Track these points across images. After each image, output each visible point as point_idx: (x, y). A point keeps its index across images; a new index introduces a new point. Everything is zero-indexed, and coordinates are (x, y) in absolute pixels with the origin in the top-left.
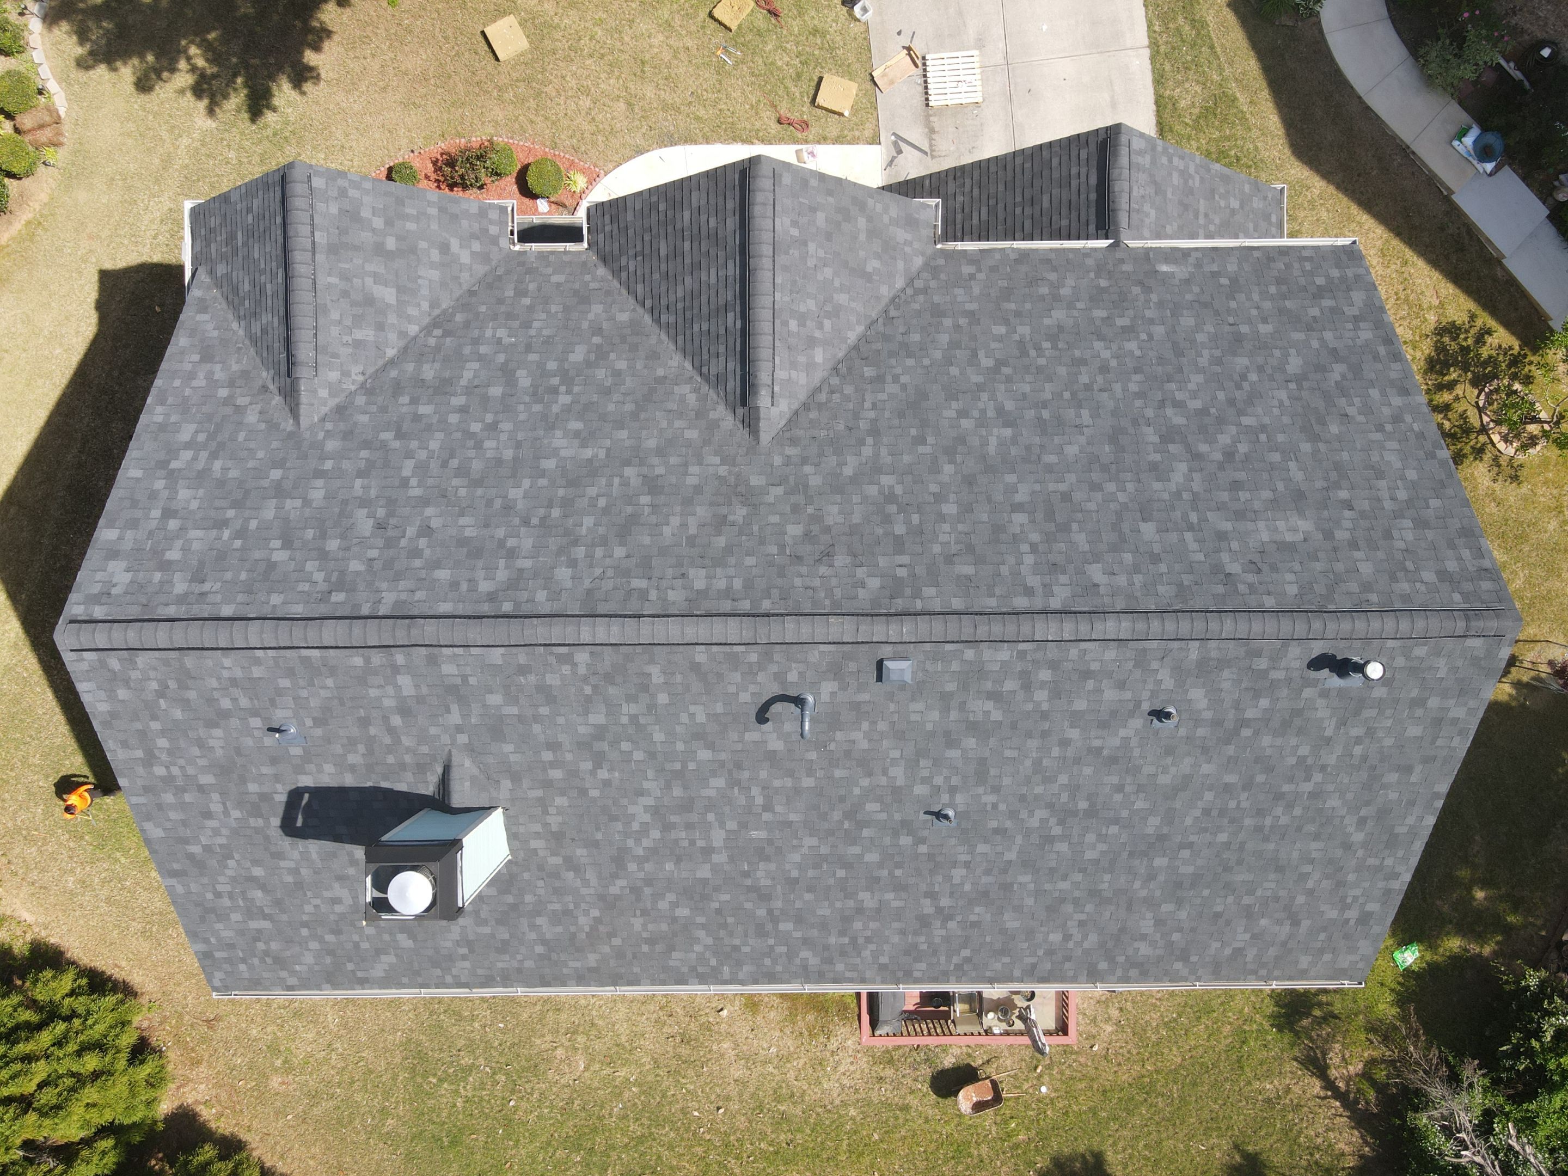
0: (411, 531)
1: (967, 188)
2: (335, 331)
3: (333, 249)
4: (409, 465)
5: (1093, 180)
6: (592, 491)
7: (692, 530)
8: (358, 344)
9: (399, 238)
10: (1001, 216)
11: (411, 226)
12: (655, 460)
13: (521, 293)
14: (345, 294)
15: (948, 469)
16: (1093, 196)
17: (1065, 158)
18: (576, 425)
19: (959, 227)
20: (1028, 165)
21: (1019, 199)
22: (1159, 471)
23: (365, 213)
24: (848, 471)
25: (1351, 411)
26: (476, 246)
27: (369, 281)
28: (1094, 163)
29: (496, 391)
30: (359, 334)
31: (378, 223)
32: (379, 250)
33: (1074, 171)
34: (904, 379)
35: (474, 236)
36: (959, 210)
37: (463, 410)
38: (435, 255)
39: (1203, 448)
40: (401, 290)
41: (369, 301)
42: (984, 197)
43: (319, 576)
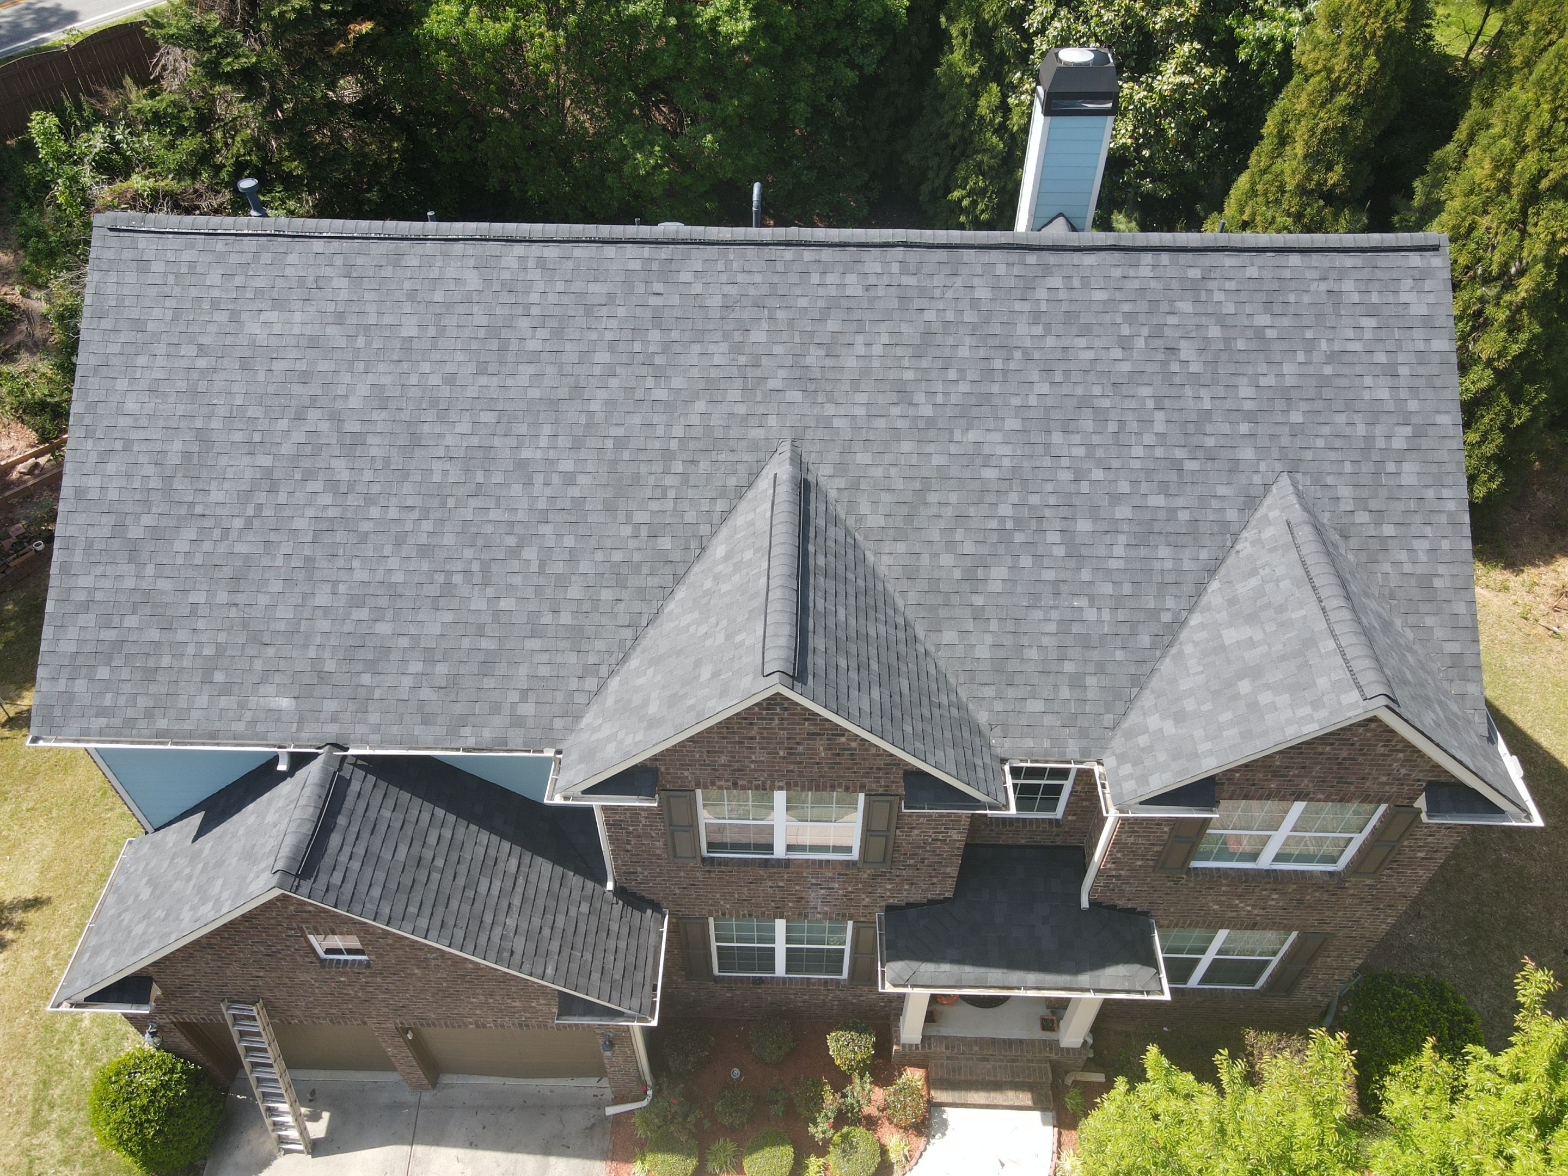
0: (1140, 343)
1: (498, 931)
2: (1281, 570)
3: (1310, 642)
4: (1159, 427)
5: (335, 840)
6: (964, 387)
7: (859, 339)
8: (1254, 572)
9: (1236, 697)
10: (463, 869)
11: (1226, 717)
12: (900, 423)
13: (1077, 682)
14: (1281, 609)
15: (595, 406)
16: (342, 821)
17: (363, 888)
18: (989, 474)
19: (519, 889)
20: (413, 910)
21: (436, 876)
22: (380, 398)
23: (1284, 699)
24: (700, 406)
25: (150, 470)
26: (1143, 740)
27: (1258, 636)
28: (327, 861)
29: (1084, 525)
30: (1254, 582)
31: (1265, 698)
32: (1254, 672)
33: (356, 865)
34: (627, 530)
35: (1149, 749)
36: (515, 910)
37: (1116, 499)
38: (1189, 705)
39: (325, 426)
40: (1222, 648)
41: (1252, 618)
42: (479, 906)
43: (1218, 296)
